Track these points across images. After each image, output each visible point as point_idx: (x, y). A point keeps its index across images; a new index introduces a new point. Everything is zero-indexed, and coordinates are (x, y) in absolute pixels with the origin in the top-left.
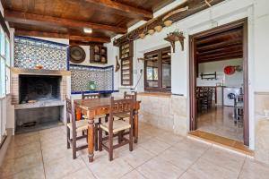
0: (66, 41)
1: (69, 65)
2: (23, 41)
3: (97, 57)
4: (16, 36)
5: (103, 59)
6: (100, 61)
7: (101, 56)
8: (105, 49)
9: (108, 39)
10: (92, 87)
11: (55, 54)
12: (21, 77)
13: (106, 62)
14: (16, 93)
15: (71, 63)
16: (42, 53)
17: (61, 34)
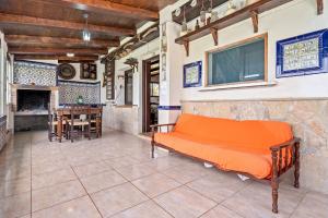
0: (56, 62)
1: (58, 81)
2: (20, 63)
3: (86, 74)
4: (15, 60)
5: (93, 76)
6: (89, 77)
7: (90, 72)
8: (95, 66)
9: (97, 58)
10: (80, 101)
11: (46, 73)
12: (19, 91)
13: (96, 78)
14: (15, 103)
15: (60, 78)
16: (35, 72)
17: (51, 57)
